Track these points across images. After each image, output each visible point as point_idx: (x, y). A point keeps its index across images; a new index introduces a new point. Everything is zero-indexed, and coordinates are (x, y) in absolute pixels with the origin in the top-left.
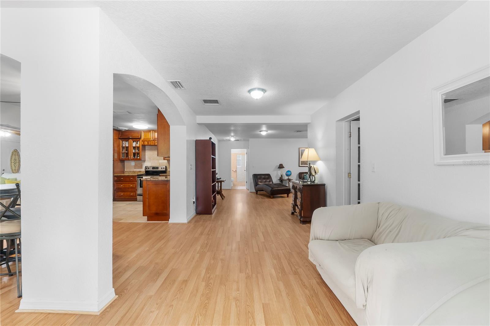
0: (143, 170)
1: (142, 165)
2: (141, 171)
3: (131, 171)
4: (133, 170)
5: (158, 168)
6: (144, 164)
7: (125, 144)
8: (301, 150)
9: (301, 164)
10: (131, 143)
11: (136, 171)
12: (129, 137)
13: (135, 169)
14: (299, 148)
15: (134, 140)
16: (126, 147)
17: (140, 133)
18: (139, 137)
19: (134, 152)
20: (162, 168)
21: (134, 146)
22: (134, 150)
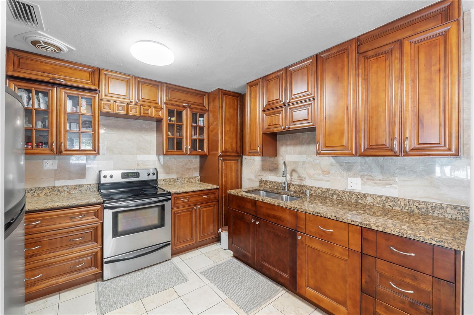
0: (90, 180)
2: (81, 186)
3: (43, 189)
4: (51, 185)
5: (137, 174)
7: (29, 99)
10: (58, 99)
11: (63, 187)
12: (56, 79)
13: (59, 179)
15: (73, 92)
16: (38, 111)
17: (96, 77)
18: (96, 88)
19: (68, 129)
20: (149, 174)
21: (69, 109)
22: (68, 124)
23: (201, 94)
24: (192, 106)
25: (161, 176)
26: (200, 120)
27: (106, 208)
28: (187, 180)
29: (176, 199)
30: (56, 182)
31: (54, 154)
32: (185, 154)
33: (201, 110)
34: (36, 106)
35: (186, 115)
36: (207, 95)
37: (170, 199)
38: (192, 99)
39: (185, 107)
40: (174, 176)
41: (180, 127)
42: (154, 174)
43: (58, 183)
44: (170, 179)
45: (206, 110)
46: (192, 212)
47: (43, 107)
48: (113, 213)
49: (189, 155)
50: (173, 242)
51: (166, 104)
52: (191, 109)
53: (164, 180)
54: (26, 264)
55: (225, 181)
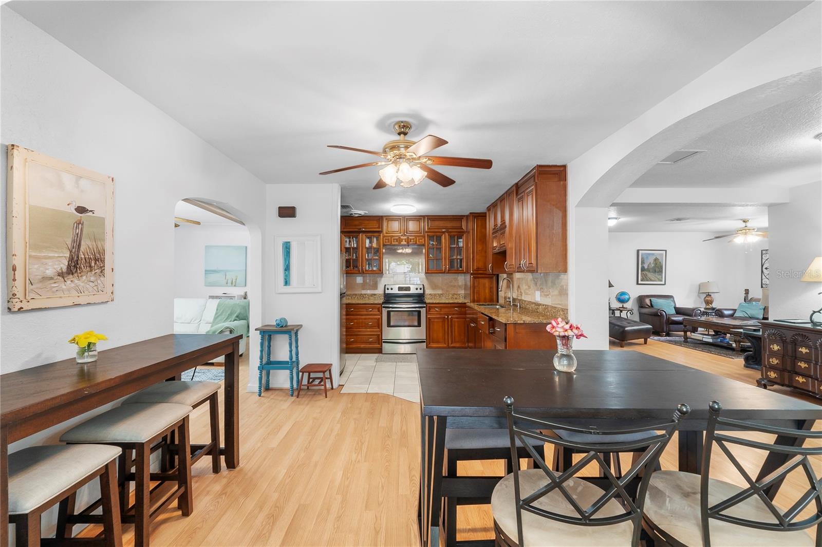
0: (380, 291)
1: (377, 281)
2: (375, 295)
3: (356, 295)
4: (360, 293)
5: (408, 289)
6: (380, 280)
7: (350, 241)
8: (642, 254)
9: (642, 281)
10: (362, 240)
11: (365, 294)
12: (361, 228)
13: (364, 289)
14: (638, 251)
15: (369, 234)
16: (354, 248)
17: (381, 221)
18: (380, 230)
19: (367, 257)
20: (417, 289)
21: (367, 246)
22: (367, 255)
23: (459, 218)
24: (450, 230)
25: (428, 292)
26: (460, 242)
27: (384, 307)
28: (451, 296)
29: (430, 308)
30: (363, 291)
31: (360, 273)
32: (444, 273)
33: (459, 232)
34: (352, 246)
35: (445, 239)
36: (465, 218)
37: (424, 307)
38: (449, 224)
39: (444, 232)
40: (440, 292)
41: (440, 249)
42: (421, 289)
43: (364, 292)
44: (435, 295)
45: (464, 232)
46: (444, 321)
47: (355, 246)
48: (388, 311)
49: (448, 273)
50: (428, 340)
51: (427, 232)
52: (449, 232)
53: (430, 294)
54: (346, 332)
55: (477, 297)
